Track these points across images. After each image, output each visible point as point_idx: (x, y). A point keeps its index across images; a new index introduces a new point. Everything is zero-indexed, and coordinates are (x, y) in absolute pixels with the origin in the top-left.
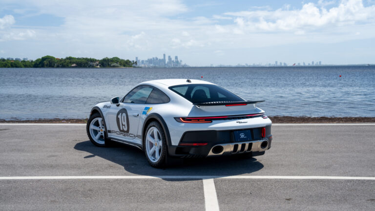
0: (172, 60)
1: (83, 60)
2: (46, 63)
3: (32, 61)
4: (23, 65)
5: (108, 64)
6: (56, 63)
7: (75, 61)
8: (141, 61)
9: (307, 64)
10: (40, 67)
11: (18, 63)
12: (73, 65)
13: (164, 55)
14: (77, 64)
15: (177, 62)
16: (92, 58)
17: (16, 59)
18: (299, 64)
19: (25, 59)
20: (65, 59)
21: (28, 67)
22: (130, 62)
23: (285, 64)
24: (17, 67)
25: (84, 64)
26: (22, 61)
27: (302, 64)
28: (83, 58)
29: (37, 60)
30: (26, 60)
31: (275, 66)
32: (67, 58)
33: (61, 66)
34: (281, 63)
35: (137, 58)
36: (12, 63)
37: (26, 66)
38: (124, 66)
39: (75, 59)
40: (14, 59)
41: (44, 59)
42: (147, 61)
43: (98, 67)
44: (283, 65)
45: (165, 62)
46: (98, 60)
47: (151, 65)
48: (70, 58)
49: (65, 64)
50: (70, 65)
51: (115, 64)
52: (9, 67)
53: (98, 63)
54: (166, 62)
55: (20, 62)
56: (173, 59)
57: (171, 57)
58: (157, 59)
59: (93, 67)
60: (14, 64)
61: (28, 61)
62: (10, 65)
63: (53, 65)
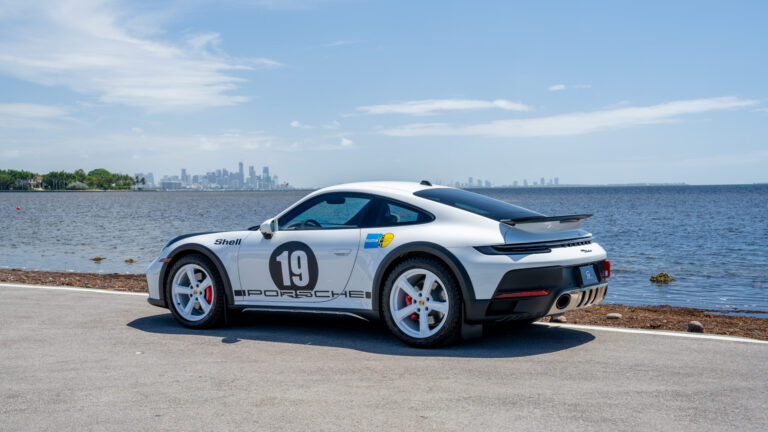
0: (257, 174)
8: (192, 177)
9: (530, 184)
13: (241, 165)
15: (268, 179)
18: (515, 183)
23: (487, 182)
27: (521, 184)
34: (480, 181)
35: (184, 171)
42: (205, 177)
44: (484, 185)
45: (243, 180)
47: (213, 185)
54: (245, 181)
56: (259, 172)
57: (255, 169)
58: (225, 172)
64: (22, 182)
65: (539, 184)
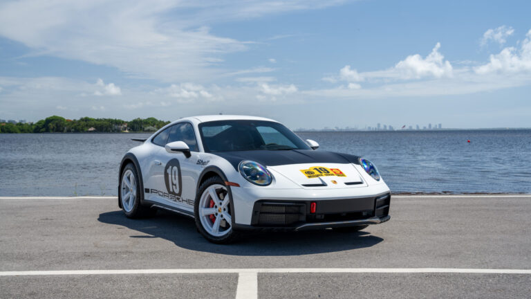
1: (105, 122)
2: (52, 126)
3: (32, 124)
4: (19, 129)
5: (141, 128)
6: (65, 126)
7: (93, 124)
9: (421, 128)
10: (43, 132)
11: (12, 127)
12: (90, 129)
14: (96, 127)
16: (118, 119)
17: (9, 121)
18: (411, 127)
19: (22, 121)
20: (79, 121)
21: (25, 133)
23: (390, 127)
24: (10, 132)
25: (106, 127)
26: (17, 124)
27: (414, 128)
28: (105, 120)
29: (40, 123)
30: (24, 123)
31: (377, 130)
32: (82, 120)
33: (73, 130)
34: (385, 126)
36: (3, 126)
37: (23, 131)
39: (93, 120)
40: (7, 121)
41: (48, 121)
43: (127, 131)
44: (388, 129)
46: (127, 122)
48: (86, 120)
49: (80, 127)
50: (86, 129)
51: (150, 127)
53: (126, 126)
55: (15, 126)
59: (118, 131)
60: (7, 128)
61: (26, 124)
63: (61, 129)
64: (116, 127)
65: (427, 128)
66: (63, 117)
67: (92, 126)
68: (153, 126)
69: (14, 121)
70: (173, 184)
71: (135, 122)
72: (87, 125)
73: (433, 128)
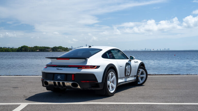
1: (43, 48)
2: (24, 49)
3: (16, 49)
4: (11, 50)
5: (56, 50)
6: (28, 49)
7: (39, 48)
8: (74, 48)
9: (162, 50)
10: (20, 52)
11: (9, 49)
12: (37, 51)
13: (86, 45)
14: (39, 50)
16: (48, 47)
17: (8, 47)
19: (13, 47)
21: (14, 52)
22: (68, 48)
23: (150, 49)
24: (8, 52)
25: (44, 49)
27: (159, 50)
28: (43, 47)
29: (19, 48)
31: (145, 51)
32: (34, 47)
33: (31, 51)
34: (148, 49)
35: (72, 47)
36: (5, 49)
38: (65, 51)
40: (7, 48)
41: (22, 47)
43: (51, 51)
44: (149, 50)
46: (51, 48)
48: (36, 47)
49: (34, 50)
51: (60, 50)
52: (4, 52)
53: (51, 49)
55: (10, 49)
59: (48, 51)
60: (7, 50)
61: (14, 49)
62: (4, 50)
63: (27, 50)
64: (47, 49)
65: (164, 50)
66: (28, 46)
67: (38, 49)
68: (61, 49)
69: (10, 48)
70: (128, 72)
71: (54, 48)
72: (36, 49)
73: (166, 50)
